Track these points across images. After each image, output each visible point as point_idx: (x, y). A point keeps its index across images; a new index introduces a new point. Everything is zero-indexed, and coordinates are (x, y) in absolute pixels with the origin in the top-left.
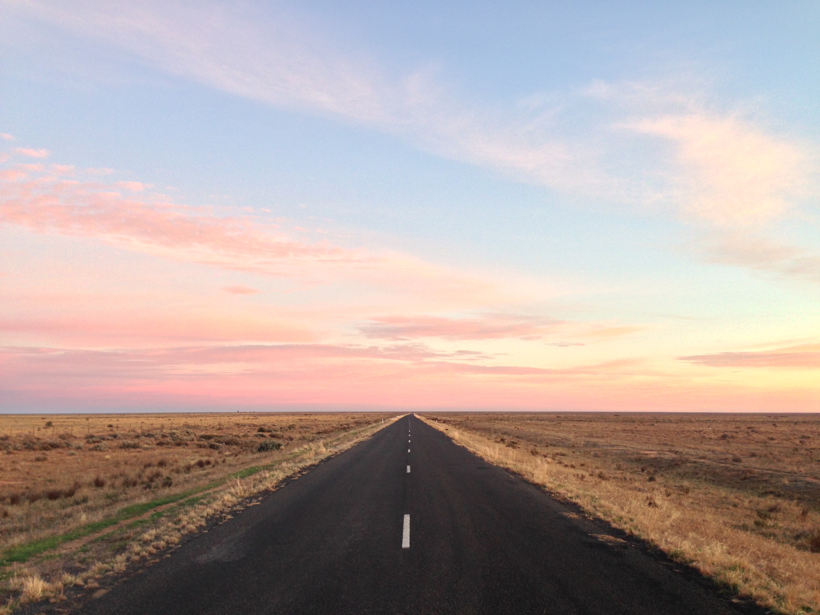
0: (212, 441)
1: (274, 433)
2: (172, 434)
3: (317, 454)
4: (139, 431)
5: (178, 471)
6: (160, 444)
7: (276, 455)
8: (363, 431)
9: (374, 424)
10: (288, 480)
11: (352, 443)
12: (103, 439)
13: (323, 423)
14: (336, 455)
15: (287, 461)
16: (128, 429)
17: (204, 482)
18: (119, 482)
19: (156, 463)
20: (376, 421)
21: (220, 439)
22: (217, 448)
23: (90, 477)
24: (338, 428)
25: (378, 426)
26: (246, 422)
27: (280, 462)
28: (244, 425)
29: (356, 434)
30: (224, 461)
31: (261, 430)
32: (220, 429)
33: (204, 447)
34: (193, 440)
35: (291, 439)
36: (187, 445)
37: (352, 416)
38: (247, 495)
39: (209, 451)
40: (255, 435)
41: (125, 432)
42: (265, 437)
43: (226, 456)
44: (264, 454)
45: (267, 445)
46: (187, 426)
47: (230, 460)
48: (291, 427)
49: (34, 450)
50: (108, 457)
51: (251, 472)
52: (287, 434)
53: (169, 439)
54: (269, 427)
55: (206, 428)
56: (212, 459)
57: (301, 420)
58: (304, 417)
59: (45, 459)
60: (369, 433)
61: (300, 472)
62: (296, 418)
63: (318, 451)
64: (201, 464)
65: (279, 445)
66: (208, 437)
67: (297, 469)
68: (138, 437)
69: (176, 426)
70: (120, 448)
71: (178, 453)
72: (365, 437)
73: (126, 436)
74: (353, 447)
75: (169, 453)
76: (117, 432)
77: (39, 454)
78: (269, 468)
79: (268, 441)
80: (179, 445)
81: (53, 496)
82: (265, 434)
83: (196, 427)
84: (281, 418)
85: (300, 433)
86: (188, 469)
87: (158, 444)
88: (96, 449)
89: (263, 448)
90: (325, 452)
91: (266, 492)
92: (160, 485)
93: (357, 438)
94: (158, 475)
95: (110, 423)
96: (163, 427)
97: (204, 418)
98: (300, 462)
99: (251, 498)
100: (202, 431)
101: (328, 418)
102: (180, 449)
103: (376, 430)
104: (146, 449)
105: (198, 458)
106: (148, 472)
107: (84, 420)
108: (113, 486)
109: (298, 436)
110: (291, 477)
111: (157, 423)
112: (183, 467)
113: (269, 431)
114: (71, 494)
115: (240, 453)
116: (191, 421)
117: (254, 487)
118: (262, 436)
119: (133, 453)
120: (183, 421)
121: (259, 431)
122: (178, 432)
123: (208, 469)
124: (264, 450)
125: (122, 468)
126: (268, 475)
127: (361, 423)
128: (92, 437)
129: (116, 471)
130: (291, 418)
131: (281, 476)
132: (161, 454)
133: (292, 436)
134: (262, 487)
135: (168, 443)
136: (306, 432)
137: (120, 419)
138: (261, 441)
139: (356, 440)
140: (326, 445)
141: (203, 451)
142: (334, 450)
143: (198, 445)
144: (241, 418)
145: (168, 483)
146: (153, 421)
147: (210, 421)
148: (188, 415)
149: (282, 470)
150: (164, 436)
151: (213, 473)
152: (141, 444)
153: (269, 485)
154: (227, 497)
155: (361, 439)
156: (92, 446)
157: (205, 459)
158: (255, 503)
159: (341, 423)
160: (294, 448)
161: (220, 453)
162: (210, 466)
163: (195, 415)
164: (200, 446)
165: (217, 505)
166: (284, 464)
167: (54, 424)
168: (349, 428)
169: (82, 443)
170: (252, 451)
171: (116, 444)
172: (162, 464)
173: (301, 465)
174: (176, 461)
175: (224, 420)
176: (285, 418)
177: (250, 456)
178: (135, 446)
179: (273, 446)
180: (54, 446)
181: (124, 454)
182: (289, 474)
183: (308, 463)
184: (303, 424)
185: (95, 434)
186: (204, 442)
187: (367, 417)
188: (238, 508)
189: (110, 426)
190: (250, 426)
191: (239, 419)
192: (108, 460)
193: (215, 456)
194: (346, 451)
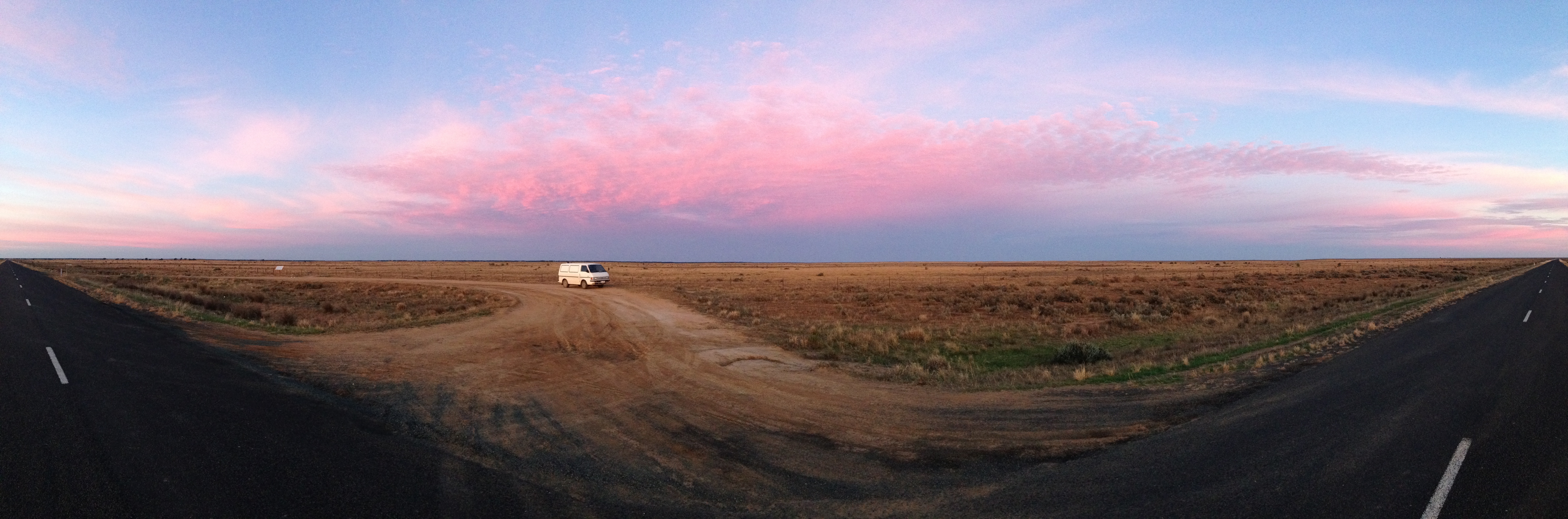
0: (1427, 275)
1: (1463, 271)
2: (1405, 271)
3: (1488, 282)
4: (1387, 269)
5: (1412, 290)
6: (1400, 276)
7: (1464, 283)
8: (1519, 270)
9: (1529, 266)
10: (1470, 295)
11: (1510, 277)
12: (1370, 273)
13: (1494, 265)
14: (1499, 284)
15: (1470, 286)
16: (1381, 268)
17: (1426, 295)
18: (1384, 294)
19: (1400, 285)
20: (1530, 264)
21: (1432, 274)
22: (1431, 279)
23: (1369, 291)
24: (1504, 268)
25: (1531, 267)
26: (1446, 264)
27: (1466, 286)
28: (1445, 266)
29: (1513, 272)
30: (1435, 286)
31: (1455, 269)
32: (1431, 268)
33: (1424, 278)
34: (1417, 274)
35: (1473, 274)
36: (1414, 276)
37: (1514, 261)
38: (1449, 300)
39: (1426, 280)
40: (1452, 272)
41: (1380, 269)
42: (1457, 273)
43: (1436, 283)
44: (1457, 282)
45: (1459, 278)
46: (1411, 266)
47: (1438, 285)
48: (1473, 267)
49: (1338, 278)
50: (1376, 282)
51: (1451, 290)
52: (1471, 272)
53: (1404, 273)
54: (1460, 267)
55: (1423, 268)
56: (1428, 284)
57: (1479, 263)
58: (1482, 261)
59: (1345, 282)
60: (1523, 272)
61: (1477, 291)
62: (1477, 262)
63: (1489, 281)
64: (1423, 287)
65: (1466, 278)
66: (1425, 273)
67: (1475, 290)
68: (1387, 272)
69: (1406, 266)
70: (1380, 277)
71: (1410, 281)
72: (1520, 274)
73: (1381, 272)
74: (1510, 280)
75: (1405, 281)
76: (1376, 269)
77: (1341, 280)
78: (1461, 289)
79: (1459, 275)
80: (1410, 276)
81: (1355, 299)
82: (1458, 271)
83: (1417, 267)
84: (1467, 262)
85: (1479, 271)
86: (1417, 289)
87: (1399, 276)
88: (1368, 278)
89: (1456, 279)
90: (1492, 282)
91: (1459, 299)
92: (1405, 295)
93: (1514, 274)
94: (1402, 291)
95: (1370, 264)
96: (1399, 267)
97: (1420, 262)
98: (1478, 286)
99: (1451, 302)
100: (1421, 269)
101: (1497, 262)
102: (1411, 279)
103: (1528, 270)
104: (1393, 278)
105: (1420, 284)
106: (1397, 290)
107: (1356, 262)
108: (1381, 296)
109: (1478, 273)
110: (1472, 293)
111: (1396, 264)
112: (1414, 288)
113: (1460, 270)
114: (1363, 298)
115: (1443, 282)
116: (1414, 263)
117: (1453, 297)
118: (1456, 272)
119: (1387, 280)
120: (1409, 263)
121: (1454, 270)
122: (1408, 270)
123: (1427, 289)
124: (1457, 280)
125: (1384, 287)
126: (1459, 292)
127: (1519, 265)
128: (1364, 271)
129: (1381, 289)
130: (1473, 262)
131: (1467, 292)
132: (1401, 281)
133: (1474, 273)
134: (1457, 297)
135: (1404, 276)
136: (1482, 271)
137: (1375, 262)
138: (1455, 275)
139: (1513, 275)
140: (1493, 278)
141: (1423, 280)
142: (1498, 281)
143: (1420, 277)
144: (1442, 262)
145: (1409, 295)
146: (1392, 263)
147: (1424, 263)
148: (1411, 260)
149: (1467, 290)
150: (1400, 272)
151: (1431, 291)
152: (1390, 276)
153: (1460, 296)
154: (1440, 301)
155: (1517, 275)
156: (1366, 276)
157: (1425, 284)
158: (1453, 303)
159: (1506, 265)
160: (1474, 280)
161: (1433, 281)
162: (1428, 288)
163: (1416, 260)
164: (1421, 277)
165: (1436, 304)
166: (1469, 287)
167: (1342, 264)
168: (1511, 268)
169: (1360, 275)
170: (1450, 280)
171: (1377, 276)
172: (1403, 286)
173: (1478, 288)
174: (1410, 285)
175: (1432, 263)
176: (1469, 262)
177: (1449, 284)
178: (1387, 277)
179: (1463, 278)
180: (1347, 276)
181: (1382, 281)
182: (1471, 292)
183: (1482, 287)
184: (1481, 265)
185: (1365, 270)
186: (1423, 275)
187: (1525, 262)
188: (1446, 305)
189: (1371, 266)
190: (1448, 266)
191: (1442, 263)
192: (1376, 283)
193: (1430, 283)
194: (1506, 281)
